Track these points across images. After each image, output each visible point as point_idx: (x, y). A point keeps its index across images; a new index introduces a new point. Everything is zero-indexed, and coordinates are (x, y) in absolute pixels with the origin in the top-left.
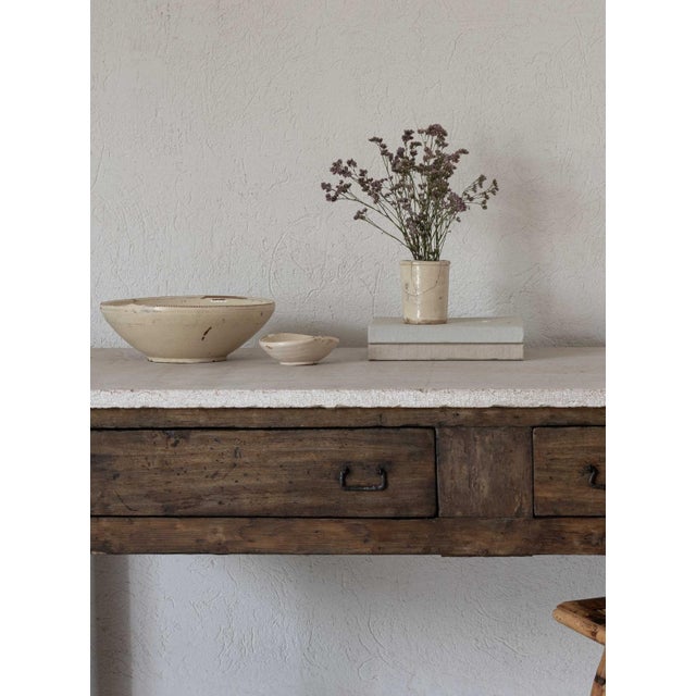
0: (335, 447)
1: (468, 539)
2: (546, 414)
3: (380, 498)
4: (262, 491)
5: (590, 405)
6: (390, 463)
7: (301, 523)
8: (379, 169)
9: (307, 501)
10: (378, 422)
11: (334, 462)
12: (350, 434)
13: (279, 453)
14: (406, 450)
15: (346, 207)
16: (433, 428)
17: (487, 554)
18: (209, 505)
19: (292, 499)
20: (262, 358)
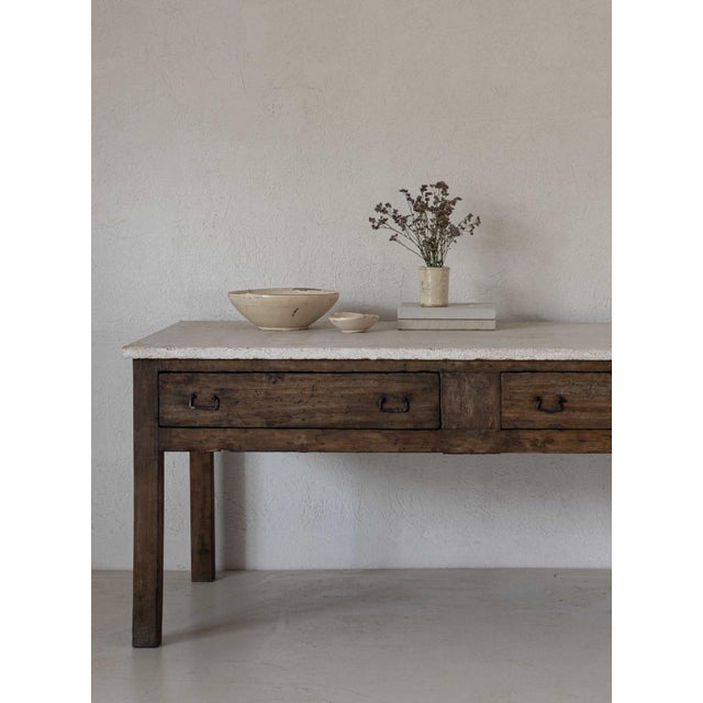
0: (376, 384)
1: (459, 442)
2: (510, 364)
3: (404, 417)
4: (330, 412)
5: (538, 359)
6: (411, 395)
7: (354, 433)
8: (405, 209)
9: (359, 419)
10: (404, 369)
11: (376, 394)
12: (386, 376)
13: (342, 388)
14: (422, 386)
15: (385, 233)
16: (438, 373)
17: (472, 453)
18: (296, 421)
19: (348, 418)
20: (330, 327)
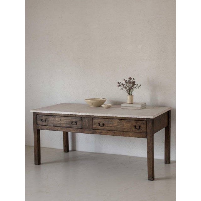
0: (71, 119)
1: (86, 131)
2: (94, 116)
3: (76, 126)
4: (63, 124)
5: (98, 116)
9: (68, 125)
10: (75, 116)
11: (71, 121)
13: (65, 119)
14: (78, 120)
16: (82, 117)
17: (88, 133)
18: (58, 125)
19: (66, 125)
